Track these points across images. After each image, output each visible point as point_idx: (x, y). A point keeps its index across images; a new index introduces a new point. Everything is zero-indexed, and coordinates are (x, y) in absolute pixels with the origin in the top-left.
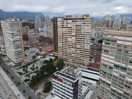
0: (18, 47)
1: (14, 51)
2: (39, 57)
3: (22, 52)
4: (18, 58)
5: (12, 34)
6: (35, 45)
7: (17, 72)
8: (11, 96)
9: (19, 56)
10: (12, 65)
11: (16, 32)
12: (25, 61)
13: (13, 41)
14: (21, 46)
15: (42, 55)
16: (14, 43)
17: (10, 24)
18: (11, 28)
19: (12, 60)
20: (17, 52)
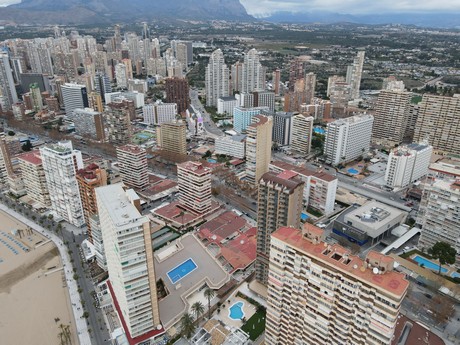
3: (149, 306)
4: (139, 324)
5: (124, 264)
9: (140, 319)
11: (135, 255)
12: (159, 327)
13: (126, 283)
14: (148, 289)
17: (120, 238)
18: (121, 248)
20: (135, 310)
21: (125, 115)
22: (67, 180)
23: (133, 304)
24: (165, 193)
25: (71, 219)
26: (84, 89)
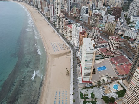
3: (90, 74)
5: (86, 61)
6: (112, 54)
7: (80, 92)
9: (86, 77)
10: (80, 82)
12: (91, 81)
14: (90, 70)
16: (85, 67)
17: (86, 53)
18: (86, 56)
19: (82, 74)
20: (86, 74)
21: (97, 18)
22: (77, 34)
23: (85, 72)
24: (103, 44)
25: (75, 45)
26: (87, 8)
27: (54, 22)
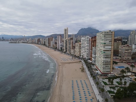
0: (107, 57)
1: (103, 60)
2: (129, 74)
3: (110, 63)
4: (105, 68)
5: (104, 43)
6: (126, 62)
7: (102, 81)
8: (93, 98)
9: (106, 66)
10: (99, 74)
11: (108, 42)
12: (112, 73)
13: (104, 50)
14: (110, 56)
15: (134, 73)
16: (104, 52)
17: (105, 34)
18: (104, 38)
19: (100, 69)
20: (105, 62)
23: (105, 59)
27: (61, 48)
